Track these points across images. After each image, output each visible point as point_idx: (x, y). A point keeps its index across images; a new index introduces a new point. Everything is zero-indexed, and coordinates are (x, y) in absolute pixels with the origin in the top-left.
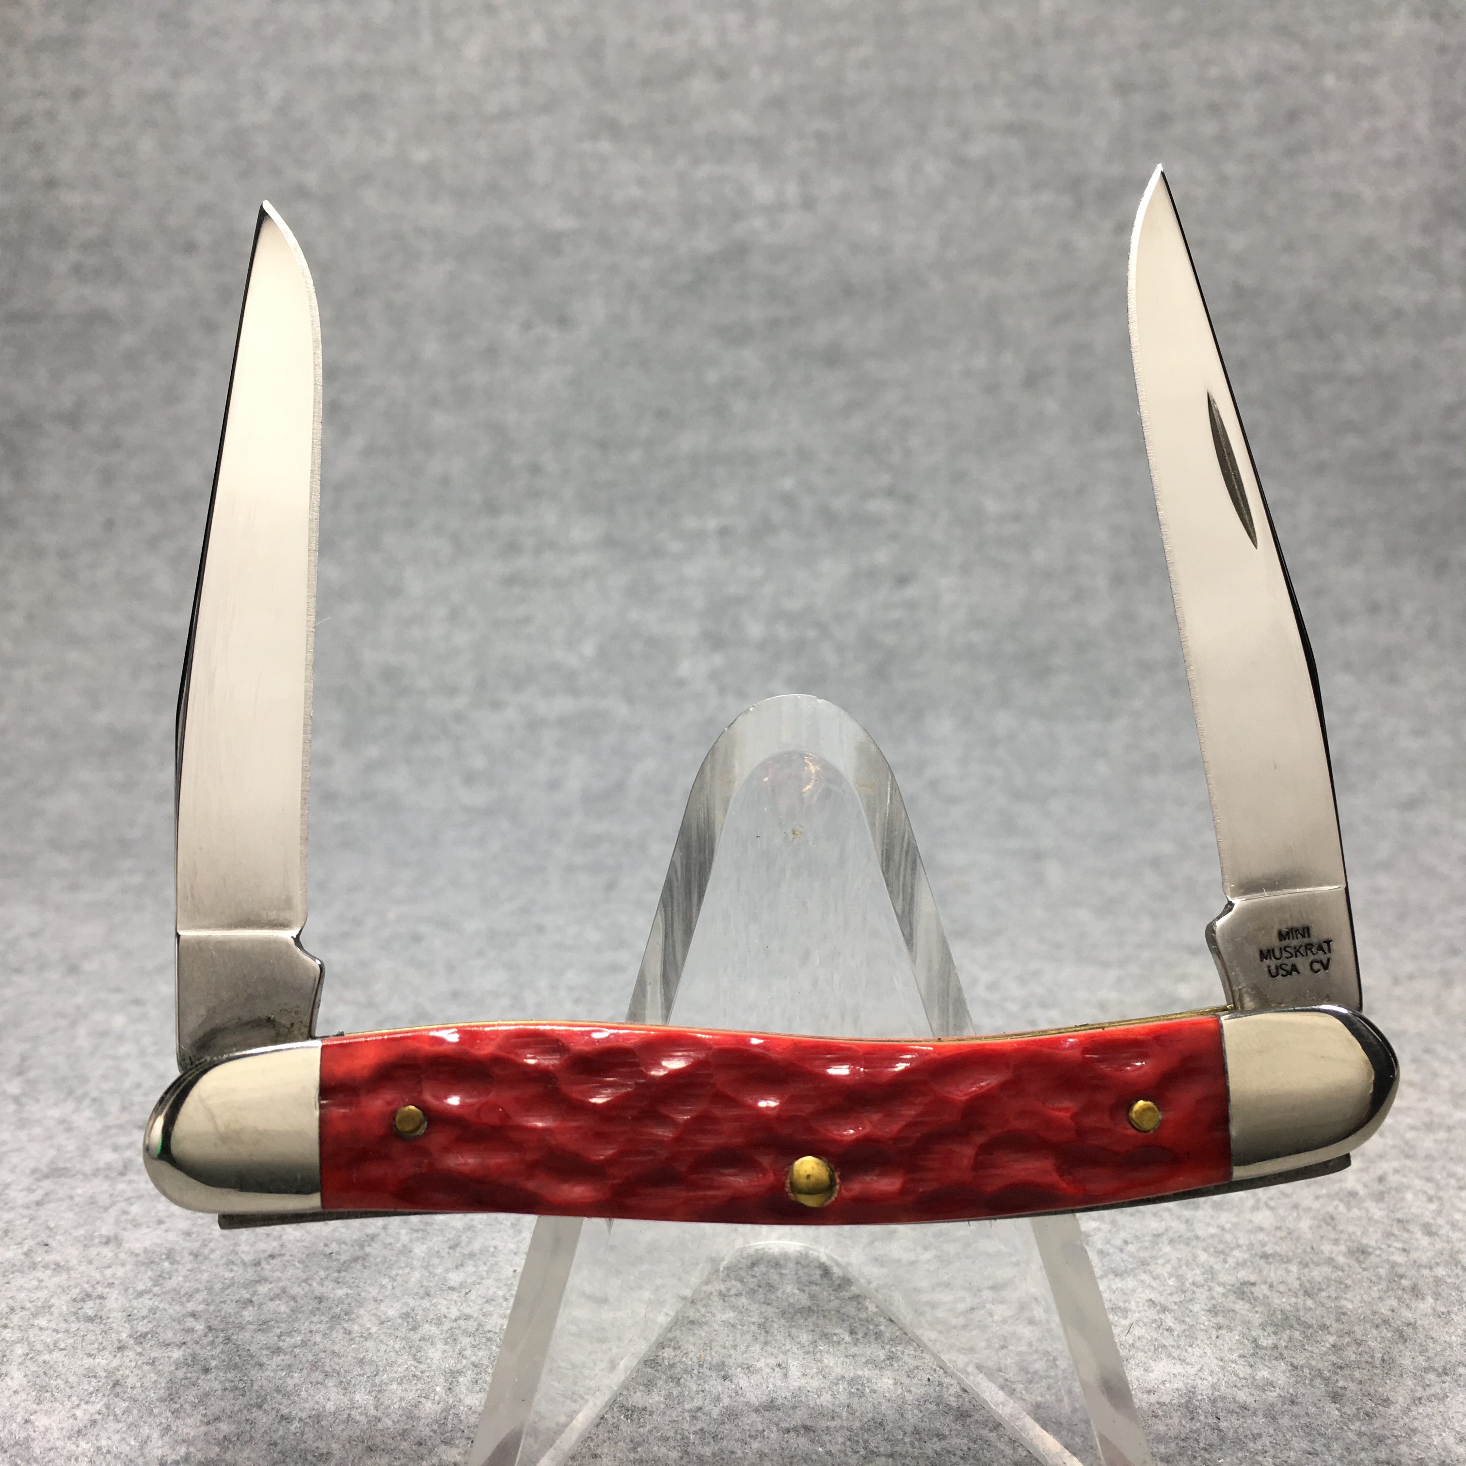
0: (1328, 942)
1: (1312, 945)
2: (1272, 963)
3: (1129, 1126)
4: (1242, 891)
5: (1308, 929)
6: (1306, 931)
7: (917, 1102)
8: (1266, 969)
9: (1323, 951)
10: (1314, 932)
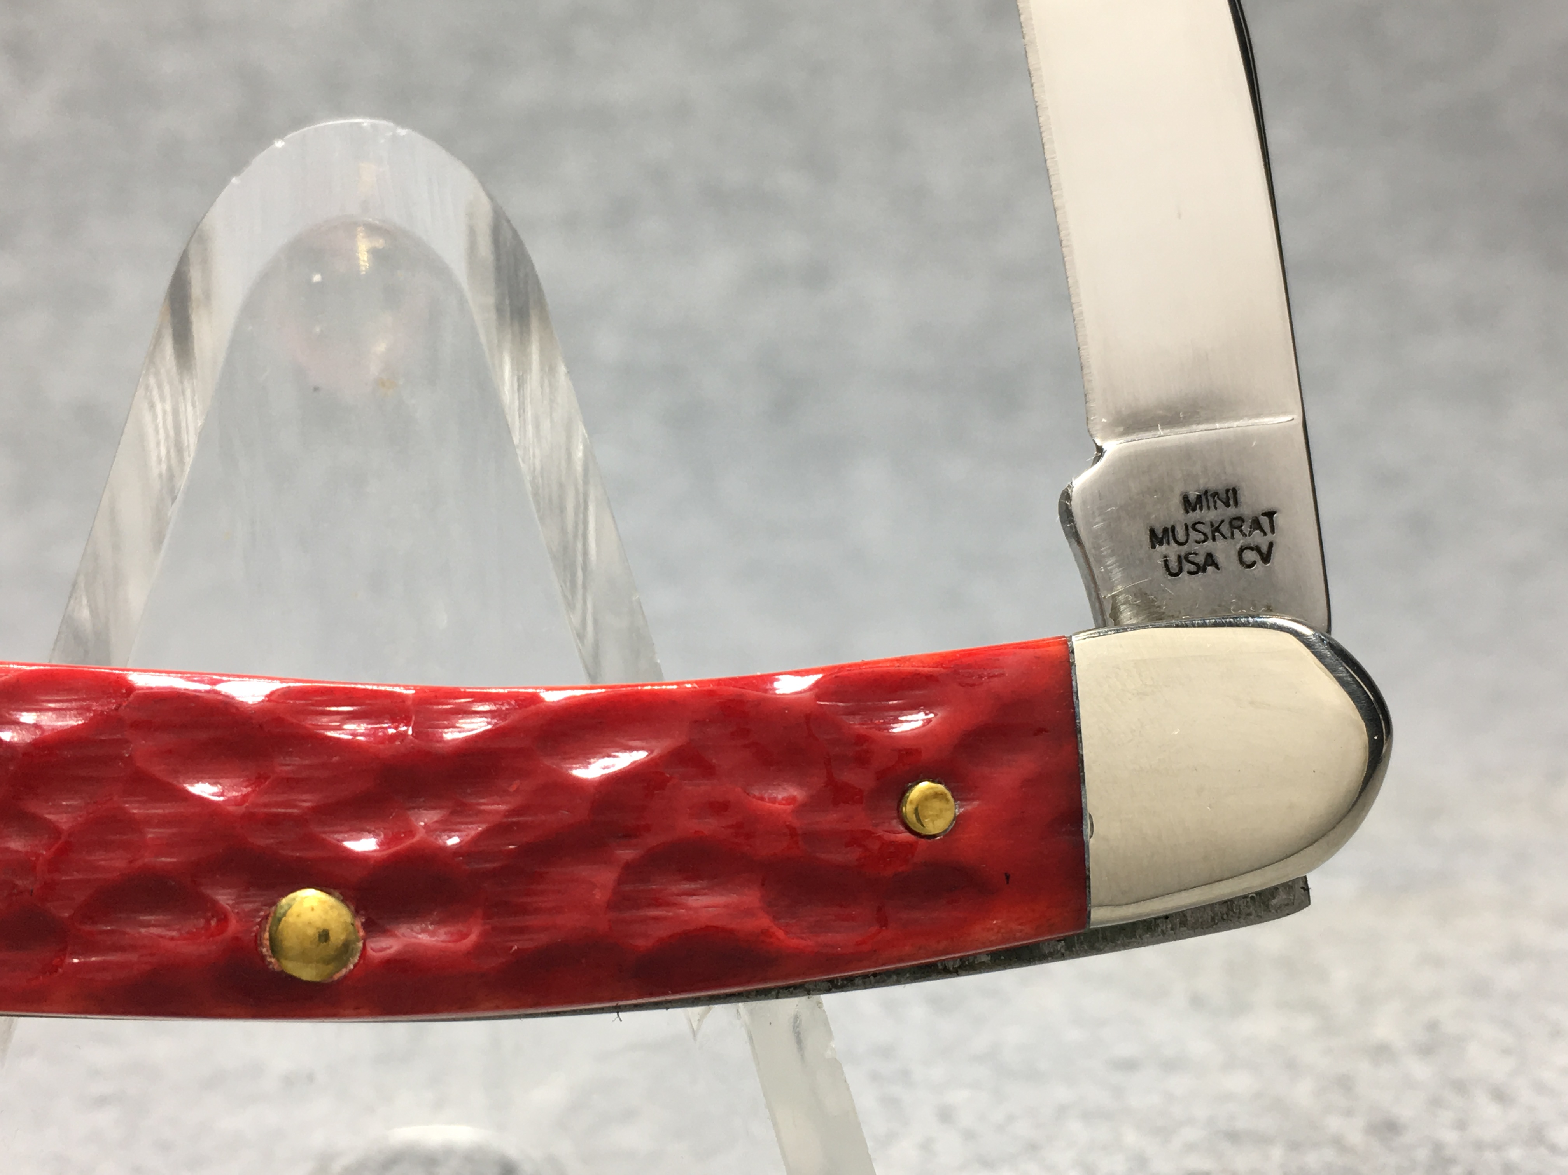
0: (1270, 514)
1: (1241, 519)
2: (1171, 551)
3: (902, 828)
4: (1122, 429)
5: (1235, 491)
6: (1231, 496)
7: (511, 790)
8: (1160, 562)
9: (1262, 531)
10: (1243, 497)
